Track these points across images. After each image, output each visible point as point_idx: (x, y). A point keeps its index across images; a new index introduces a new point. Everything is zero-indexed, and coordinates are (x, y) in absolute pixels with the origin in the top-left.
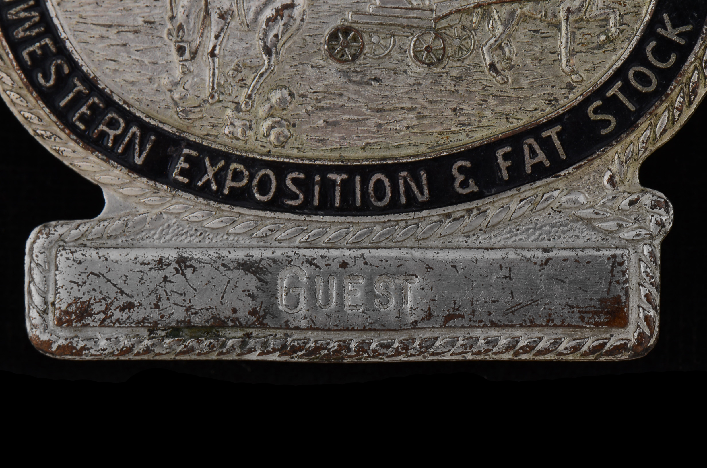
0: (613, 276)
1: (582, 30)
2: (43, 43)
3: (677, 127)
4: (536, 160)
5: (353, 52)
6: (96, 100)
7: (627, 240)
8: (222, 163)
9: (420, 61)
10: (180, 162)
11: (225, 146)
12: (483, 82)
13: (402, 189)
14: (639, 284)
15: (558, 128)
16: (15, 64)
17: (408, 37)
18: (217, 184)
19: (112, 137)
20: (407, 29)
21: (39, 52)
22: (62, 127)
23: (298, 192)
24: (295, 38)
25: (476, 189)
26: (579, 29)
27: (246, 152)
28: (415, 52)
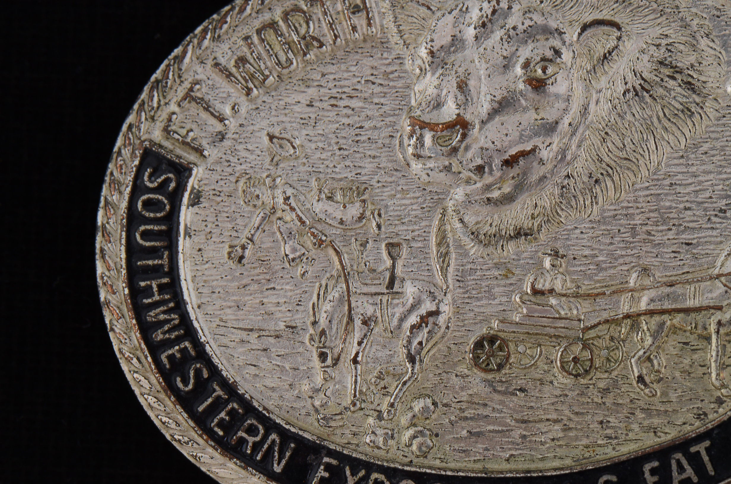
2: (182, 346)
4: (684, 476)
5: (498, 361)
6: (236, 406)
8: (362, 473)
9: (566, 371)
10: (320, 470)
11: (366, 455)
12: (631, 394)
15: (707, 443)
16: (153, 367)
17: (555, 347)
19: (250, 444)
20: (554, 339)
21: (178, 355)
22: (200, 432)
24: (439, 346)
26: (729, 342)
27: (387, 461)
28: (561, 363)
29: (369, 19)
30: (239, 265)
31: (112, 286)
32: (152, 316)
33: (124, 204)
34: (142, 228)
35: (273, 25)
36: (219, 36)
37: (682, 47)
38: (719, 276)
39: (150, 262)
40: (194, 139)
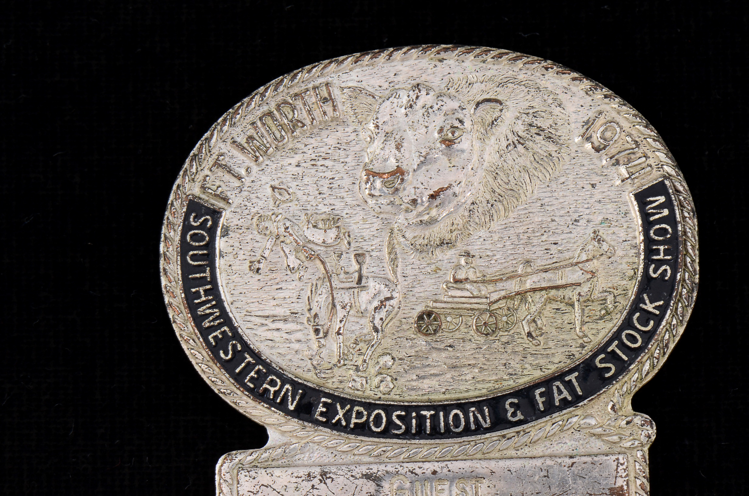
0: (618, 472)
1: (588, 308)
2: (222, 330)
3: (656, 371)
4: (562, 396)
5: (434, 328)
6: (261, 367)
7: (626, 448)
8: (349, 406)
9: (480, 332)
10: (320, 407)
11: (350, 395)
12: (524, 345)
13: (472, 419)
14: (635, 478)
15: (576, 374)
16: (204, 345)
17: (471, 316)
18: (346, 421)
19: (272, 392)
20: (470, 312)
21: (220, 336)
22: (238, 386)
23: (401, 424)
24: (394, 320)
25: (522, 417)
26: (587, 306)
27: (364, 398)
28: (476, 326)
29: (334, 106)
30: (257, 274)
31: (173, 293)
32: (201, 311)
33: (178, 238)
34: (191, 253)
35: (270, 114)
36: (235, 123)
37: (543, 114)
38: (577, 264)
39: (198, 275)
40: (222, 192)
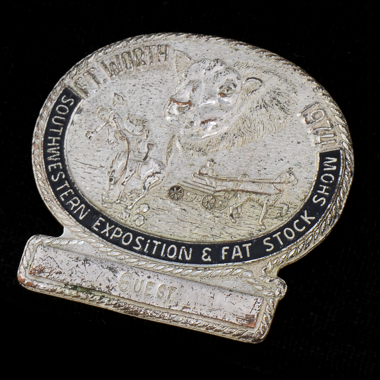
0: (254, 307)
1: (271, 210)
2: (58, 164)
3: (298, 257)
4: (238, 255)
5: (178, 196)
7: (264, 295)
8: (113, 226)
9: (204, 206)
10: (97, 222)
11: (117, 220)
12: (226, 220)
14: (264, 313)
15: (250, 244)
16: (45, 170)
17: (202, 196)
18: (109, 234)
19: (73, 206)
20: (202, 193)
21: (55, 167)
22: (55, 198)
23: (139, 244)
24: (157, 186)
25: (210, 260)
26: (270, 209)
28: (202, 202)
29: (166, 58)
30: (89, 140)
31: (38, 136)
32: (49, 151)
33: (52, 107)
34: (56, 117)
35: (129, 53)
36: (107, 53)
37: (284, 95)
38: (273, 183)
39: (55, 130)
40: (85, 89)
